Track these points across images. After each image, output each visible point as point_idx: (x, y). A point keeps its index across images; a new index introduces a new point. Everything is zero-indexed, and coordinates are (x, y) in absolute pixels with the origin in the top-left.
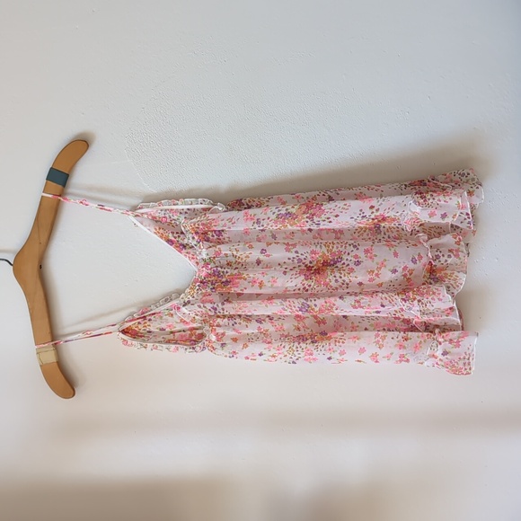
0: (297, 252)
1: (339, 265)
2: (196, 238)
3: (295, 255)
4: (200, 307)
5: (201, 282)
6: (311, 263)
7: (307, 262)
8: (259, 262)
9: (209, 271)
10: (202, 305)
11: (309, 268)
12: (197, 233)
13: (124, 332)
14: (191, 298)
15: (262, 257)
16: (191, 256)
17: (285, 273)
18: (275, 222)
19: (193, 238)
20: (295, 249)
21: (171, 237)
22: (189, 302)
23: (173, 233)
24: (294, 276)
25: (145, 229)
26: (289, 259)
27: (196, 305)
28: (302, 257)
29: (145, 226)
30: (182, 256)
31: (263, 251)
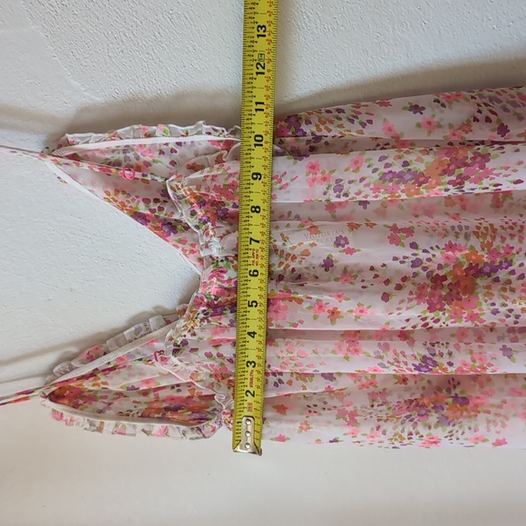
0: (414, 246)
1: (502, 274)
2: (200, 212)
3: (409, 252)
4: (209, 355)
5: (208, 305)
6: (440, 267)
7: (433, 266)
8: (328, 264)
9: (226, 285)
10: (214, 352)
11: (437, 280)
12: (202, 203)
13: (55, 397)
14: (189, 336)
15: (337, 255)
16: (187, 247)
17: (386, 297)
18: (376, 189)
19: (193, 214)
20: (411, 240)
21: (142, 209)
22: (185, 343)
23: (146, 201)
24: (404, 306)
25: (84, 190)
26: (395, 259)
27: (201, 353)
28: (423, 256)
29: (83, 184)
30: (168, 245)
31: (340, 242)
